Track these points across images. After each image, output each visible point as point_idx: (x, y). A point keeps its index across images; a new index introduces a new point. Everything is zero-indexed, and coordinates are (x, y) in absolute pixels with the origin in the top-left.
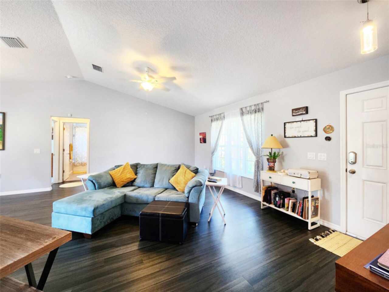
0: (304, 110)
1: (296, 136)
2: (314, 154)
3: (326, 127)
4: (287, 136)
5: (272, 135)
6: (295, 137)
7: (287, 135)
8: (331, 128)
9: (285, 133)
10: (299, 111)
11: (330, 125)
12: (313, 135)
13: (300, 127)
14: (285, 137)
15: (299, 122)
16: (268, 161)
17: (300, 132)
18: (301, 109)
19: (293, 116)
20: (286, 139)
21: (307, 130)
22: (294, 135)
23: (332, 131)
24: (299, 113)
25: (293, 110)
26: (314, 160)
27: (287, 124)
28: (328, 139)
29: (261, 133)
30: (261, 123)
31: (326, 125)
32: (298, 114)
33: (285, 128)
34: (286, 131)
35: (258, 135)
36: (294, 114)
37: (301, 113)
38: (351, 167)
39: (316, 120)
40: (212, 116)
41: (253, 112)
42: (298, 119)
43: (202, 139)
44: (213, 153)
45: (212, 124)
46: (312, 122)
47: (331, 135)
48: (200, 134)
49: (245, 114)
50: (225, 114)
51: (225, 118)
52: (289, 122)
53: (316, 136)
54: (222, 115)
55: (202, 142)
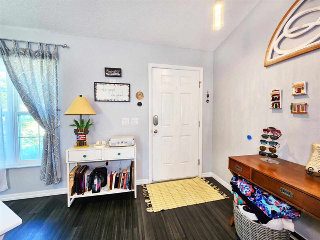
0: (118, 72)
1: (110, 100)
2: (128, 119)
3: (138, 93)
4: (98, 100)
5: (81, 96)
6: (108, 101)
7: (99, 98)
8: (142, 95)
9: (95, 95)
10: (113, 72)
11: (141, 92)
12: (127, 101)
13: (114, 90)
14: (96, 100)
15: (113, 85)
16: (76, 134)
17: (114, 95)
18: (116, 70)
19: (106, 76)
20: (97, 103)
21: (121, 95)
22: (107, 99)
23: (142, 98)
24: (114, 74)
25: (106, 69)
26: (128, 125)
27: (98, 84)
28: (140, 104)
29: (55, 91)
30: (55, 76)
31: (138, 92)
32: (112, 75)
33: (95, 89)
34: (97, 94)
35: (50, 95)
36: (107, 74)
37: (116, 74)
38: (155, 128)
39: (130, 86)
41: (33, 55)
42: (113, 80)
46: (126, 87)
47: (142, 100)
49: (11, 54)
52: (101, 83)
53: (130, 101)
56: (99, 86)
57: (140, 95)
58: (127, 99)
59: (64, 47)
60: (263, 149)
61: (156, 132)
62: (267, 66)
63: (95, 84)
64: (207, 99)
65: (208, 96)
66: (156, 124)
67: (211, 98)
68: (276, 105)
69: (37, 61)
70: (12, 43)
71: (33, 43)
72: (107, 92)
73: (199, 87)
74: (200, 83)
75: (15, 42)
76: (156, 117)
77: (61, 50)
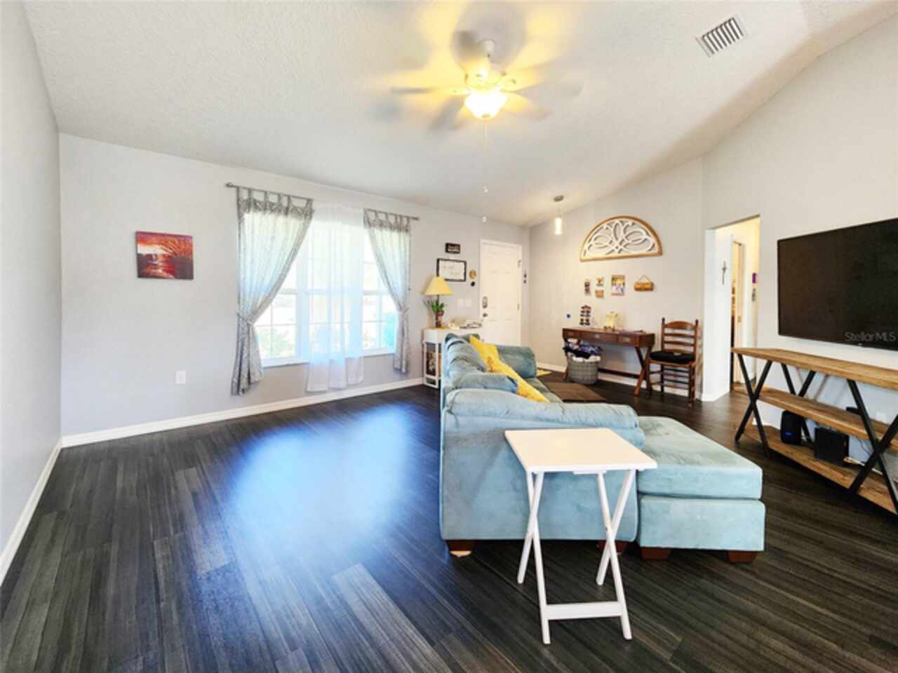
0: (457, 248)
1: (449, 279)
2: (463, 300)
3: (472, 271)
9: (437, 273)
10: (453, 248)
11: (475, 270)
12: (463, 280)
15: (452, 261)
17: (453, 274)
18: (455, 246)
19: (447, 252)
21: (458, 273)
22: (447, 278)
23: (475, 277)
24: (453, 250)
25: (447, 245)
32: (451, 251)
33: (438, 266)
34: (439, 271)
36: (447, 250)
37: (455, 250)
39: (465, 263)
40: (244, 188)
41: (392, 228)
42: (452, 257)
43: (159, 262)
44: (256, 313)
45: (248, 217)
46: (462, 264)
47: (475, 280)
48: (142, 237)
49: (374, 226)
50: (315, 205)
51: (314, 215)
52: (443, 260)
53: (465, 280)
54: (296, 203)
55: (160, 271)
56: (440, 262)
57: (473, 274)
58: (463, 278)
59: (416, 219)
60: (582, 320)
61: (486, 314)
62: (582, 261)
63: (438, 261)
64: (524, 279)
65: (525, 276)
66: (485, 307)
67: (527, 278)
68: (587, 290)
69: (395, 235)
70: (373, 213)
71: (391, 214)
72: (448, 269)
73: (519, 265)
74: (519, 261)
75: (376, 212)
76: (485, 298)
77: (412, 222)
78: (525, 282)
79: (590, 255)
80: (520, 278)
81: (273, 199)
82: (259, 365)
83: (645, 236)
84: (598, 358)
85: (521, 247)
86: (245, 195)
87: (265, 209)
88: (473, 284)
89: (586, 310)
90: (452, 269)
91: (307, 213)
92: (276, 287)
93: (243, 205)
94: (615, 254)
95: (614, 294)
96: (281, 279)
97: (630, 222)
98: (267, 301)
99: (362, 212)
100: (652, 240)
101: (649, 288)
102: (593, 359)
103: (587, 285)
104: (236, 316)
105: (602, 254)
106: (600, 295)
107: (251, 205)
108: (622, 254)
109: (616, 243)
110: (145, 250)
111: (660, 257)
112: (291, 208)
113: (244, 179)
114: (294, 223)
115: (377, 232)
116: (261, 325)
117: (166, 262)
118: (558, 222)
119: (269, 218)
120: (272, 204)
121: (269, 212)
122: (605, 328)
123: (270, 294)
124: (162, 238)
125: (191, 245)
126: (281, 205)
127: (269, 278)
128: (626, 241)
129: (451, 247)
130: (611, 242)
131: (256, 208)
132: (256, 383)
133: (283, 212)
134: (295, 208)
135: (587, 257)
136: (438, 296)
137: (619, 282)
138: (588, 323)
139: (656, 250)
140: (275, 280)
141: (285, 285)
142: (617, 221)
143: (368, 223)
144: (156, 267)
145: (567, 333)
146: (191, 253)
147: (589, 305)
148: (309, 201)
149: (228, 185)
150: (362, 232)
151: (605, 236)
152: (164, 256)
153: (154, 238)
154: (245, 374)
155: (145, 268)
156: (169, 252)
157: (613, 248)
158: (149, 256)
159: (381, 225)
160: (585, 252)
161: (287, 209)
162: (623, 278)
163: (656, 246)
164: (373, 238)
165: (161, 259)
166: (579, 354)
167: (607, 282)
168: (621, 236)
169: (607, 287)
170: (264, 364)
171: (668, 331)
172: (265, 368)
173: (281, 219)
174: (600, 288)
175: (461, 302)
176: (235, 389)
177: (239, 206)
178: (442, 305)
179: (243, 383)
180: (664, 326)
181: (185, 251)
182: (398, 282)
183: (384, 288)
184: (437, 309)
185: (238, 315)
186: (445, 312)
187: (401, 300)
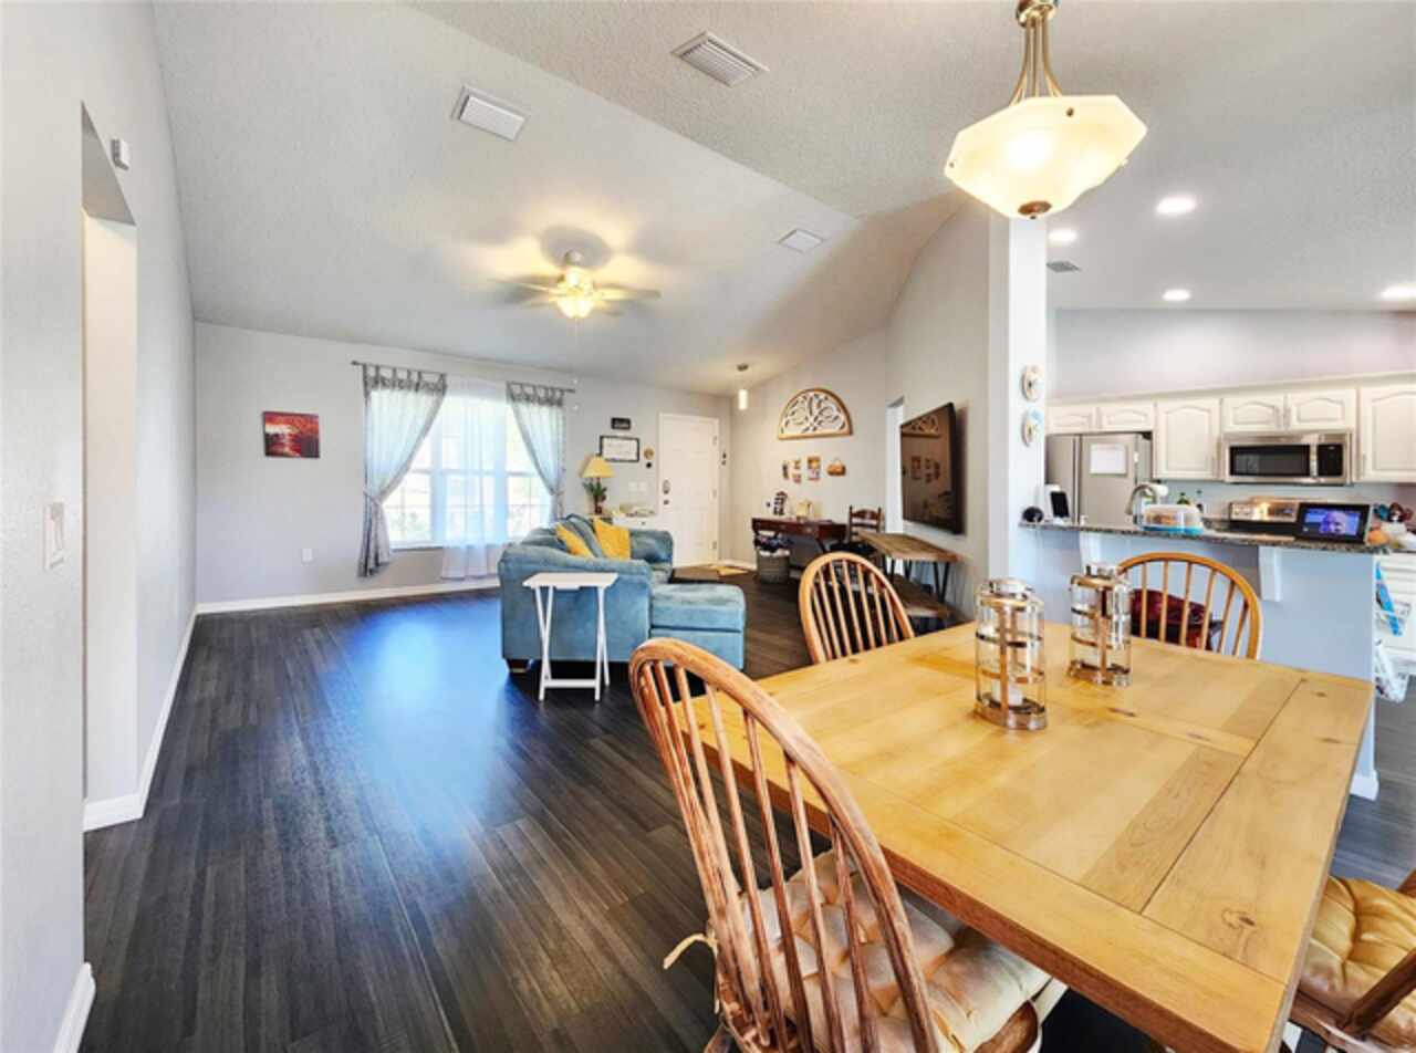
0: (626, 423)
1: (617, 460)
2: (635, 483)
3: (647, 451)
6: (615, 460)
8: (651, 453)
9: (601, 452)
11: (651, 449)
12: (635, 460)
13: (621, 446)
15: (621, 439)
17: (620, 453)
18: (623, 421)
19: (613, 428)
21: (630, 453)
22: (613, 457)
23: (652, 457)
24: (621, 426)
25: (613, 419)
27: (604, 438)
31: (648, 449)
32: (619, 426)
33: (601, 444)
34: (603, 451)
36: (614, 425)
37: (623, 426)
38: (666, 497)
39: (638, 440)
40: (371, 365)
41: (541, 402)
42: (620, 433)
43: (286, 441)
44: (384, 493)
45: (375, 394)
46: (634, 443)
47: (652, 461)
48: (269, 417)
49: (519, 400)
50: (449, 380)
51: (448, 392)
52: (608, 437)
53: (638, 460)
54: (427, 378)
55: (287, 450)
56: (606, 441)
57: (649, 453)
58: (634, 457)
59: (571, 391)
60: (776, 509)
61: (666, 502)
62: (780, 440)
63: (602, 438)
64: (723, 460)
65: (724, 456)
66: (666, 492)
67: (727, 459)
68: (786, 475)
69: (545, 410)
70: (518, 387)
71: (540, 386)
72: (614, 448)
73: (714, 443)
74: (715, 438)
75: (522, 385)
76: (666, 482)
77: (566, 394)
78: (724, 463)
79: (788, 433)
80: (717, 458)
81: (402, 375)
82: (387, 546)
83: (836, 413)
84: (787, 553)
85: (716, 421)
86: (371, 372)
87: (394, 386)
88: (649, 465)
89: (781, 498)
90: (619, 447)
91: (440, 389)
92: (405, 468)
93: (370, 383)
94: (810, 432)
95: (811, 479)
96: (411, 457)
97: (822, 396)
98: (396, 481)
99: (504, 386)
100: (842, 417)
101: (843, 472)
102: (779, 553)
103: (785, 468)
104: (362, 497)
105: (797, 432)
106: (798, 480)
107: (379, 382)
108: (818, 432)
109: (811, 419)
110: (272, 429)
111: (850, 438)
112: (422, 384)
113: (372, 356)
114: (424, 401)
115: (523, 407)
116: (389, 507)
117: (293, 440)
118: (743, 396)
119: (398, 395)
120: (401, 381)
121: (397, 388)
122: (798, 518)
123: (399, 474)
124: (288, 418)
125: (317, 424)
126: (411, 381)
127: (398, 456)
128: (820, 419)
129: (620, 423)
130: (807, 419)
131: (384, 385)
132: (386, 564)
133: (413, 388)
134: (427, 384)
135: (784, 436)
136: (598, 478)
137: (814, 465)
138: (781, 513)
139: (846, 429)
140: (404, 460)
141: (415, 465)
142: (811, 394)
143: (513, 397)
144: (283, 445)
145: (758, 525)
146: (317, 432)
147: (786, 492)
148: (442, 376)
149: (355, 363)
150: (505, 408)
151: (802, 411)
152: (291, 435)
153: (280, 418)
154: (372, 555)
155: (272, 446)
156: (296, 431)
157: (808, 425)
158: (277, 435)
159: (528, 399)
160: (782, 431)
161: (418, 384)
162: (818, 460)
163: (847, 425)
164: (517, 414)
165: (287, 437)
166: (766, 547)
167: (804, 464)
168: (816, 412)
169: (804, 471)
170: (393, 547)
171: (855, 520)
172: (396, 551)
173: (411, 395)
174: (797, 472)
175: (632, 485)
176: (363, 569)
177: (366, 384)
178: (605, 490)
179: (370, 566)
180: (852, 515)
181: (311, 430)
182: (550, 461)
183: (533, 469)
184: (597, 493)
185: (366, 495)
186: (608, 498)
187: (554, 484)
